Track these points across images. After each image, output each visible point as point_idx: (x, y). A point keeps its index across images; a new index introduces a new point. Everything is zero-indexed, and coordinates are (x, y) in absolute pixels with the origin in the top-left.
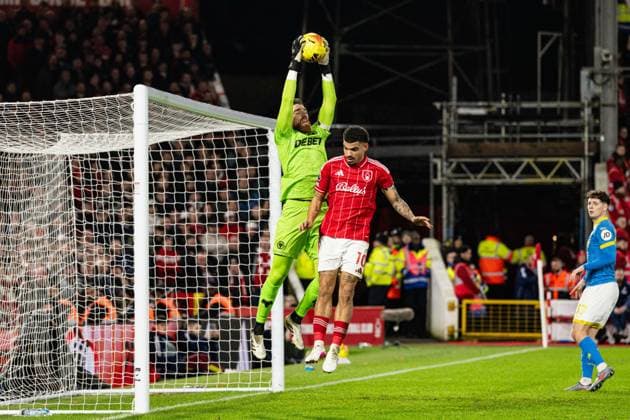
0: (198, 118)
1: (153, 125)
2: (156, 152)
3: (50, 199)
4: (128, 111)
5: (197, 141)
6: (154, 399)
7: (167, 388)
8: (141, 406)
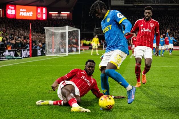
0: (73, 29)
1: (68, 29)
2: (69, 32)
3: (59, 36)
4: (66, 28)
5: (72, 31)
6: (68, 54)
7: (69, 53)
8: (67, 55)
